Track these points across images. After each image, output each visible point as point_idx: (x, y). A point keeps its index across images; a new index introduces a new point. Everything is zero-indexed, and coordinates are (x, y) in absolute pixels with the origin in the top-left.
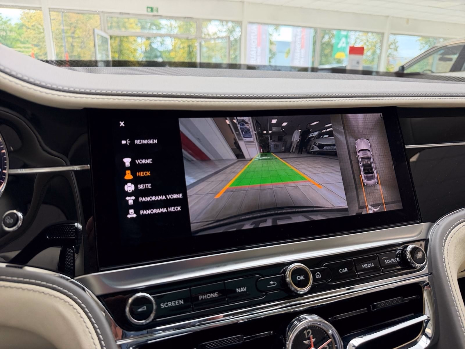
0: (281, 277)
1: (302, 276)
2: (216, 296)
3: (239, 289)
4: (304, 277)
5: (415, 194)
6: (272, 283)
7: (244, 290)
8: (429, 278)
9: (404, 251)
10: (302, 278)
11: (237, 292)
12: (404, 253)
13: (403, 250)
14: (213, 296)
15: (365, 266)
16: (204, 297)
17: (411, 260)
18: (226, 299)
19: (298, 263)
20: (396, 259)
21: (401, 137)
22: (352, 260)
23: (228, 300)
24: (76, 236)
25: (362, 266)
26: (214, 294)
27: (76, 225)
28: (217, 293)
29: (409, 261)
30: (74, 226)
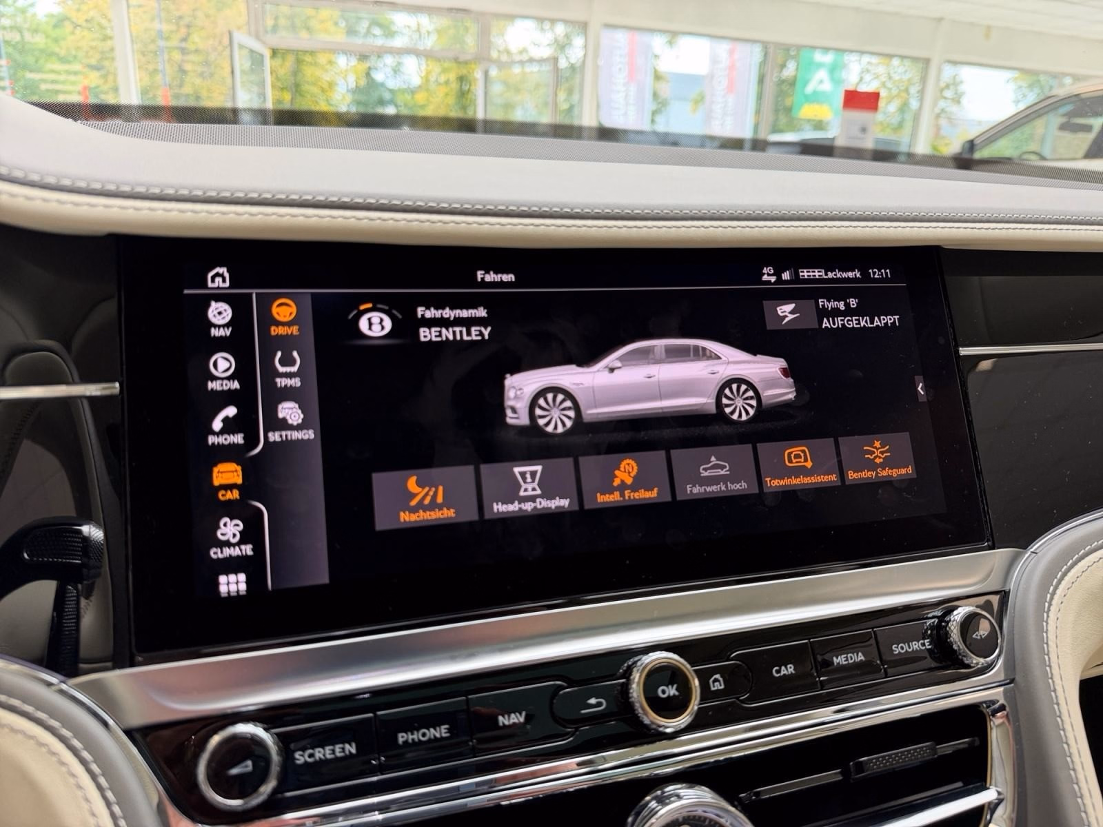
0: (619, 688)
1: (672, 687)
2: (444, 735)
3: (506, 716)
4: (677, 689)
5: (979, 473)
6: (593, 701)
7: (518, 719)
8: (1005, 692)
9: (944, 621)
10: (672, 691)
11: (501, 724)
12: (944, 626)
13: (941, 618)
14: (435, 736)
15: (840, 660)
16: (411, 737)
17: (961, 647)
18: (471, 743)
19: (663, 652)
20: (922, 641)
21: (950, 325)
22: (806, 643)
23: (473, 746)
24: (85, 560)
25: (833, 659)
26: (438, 729)
27: (86, 529)
28: (447, 726)
29: (955, 647)
30: (80, 532)
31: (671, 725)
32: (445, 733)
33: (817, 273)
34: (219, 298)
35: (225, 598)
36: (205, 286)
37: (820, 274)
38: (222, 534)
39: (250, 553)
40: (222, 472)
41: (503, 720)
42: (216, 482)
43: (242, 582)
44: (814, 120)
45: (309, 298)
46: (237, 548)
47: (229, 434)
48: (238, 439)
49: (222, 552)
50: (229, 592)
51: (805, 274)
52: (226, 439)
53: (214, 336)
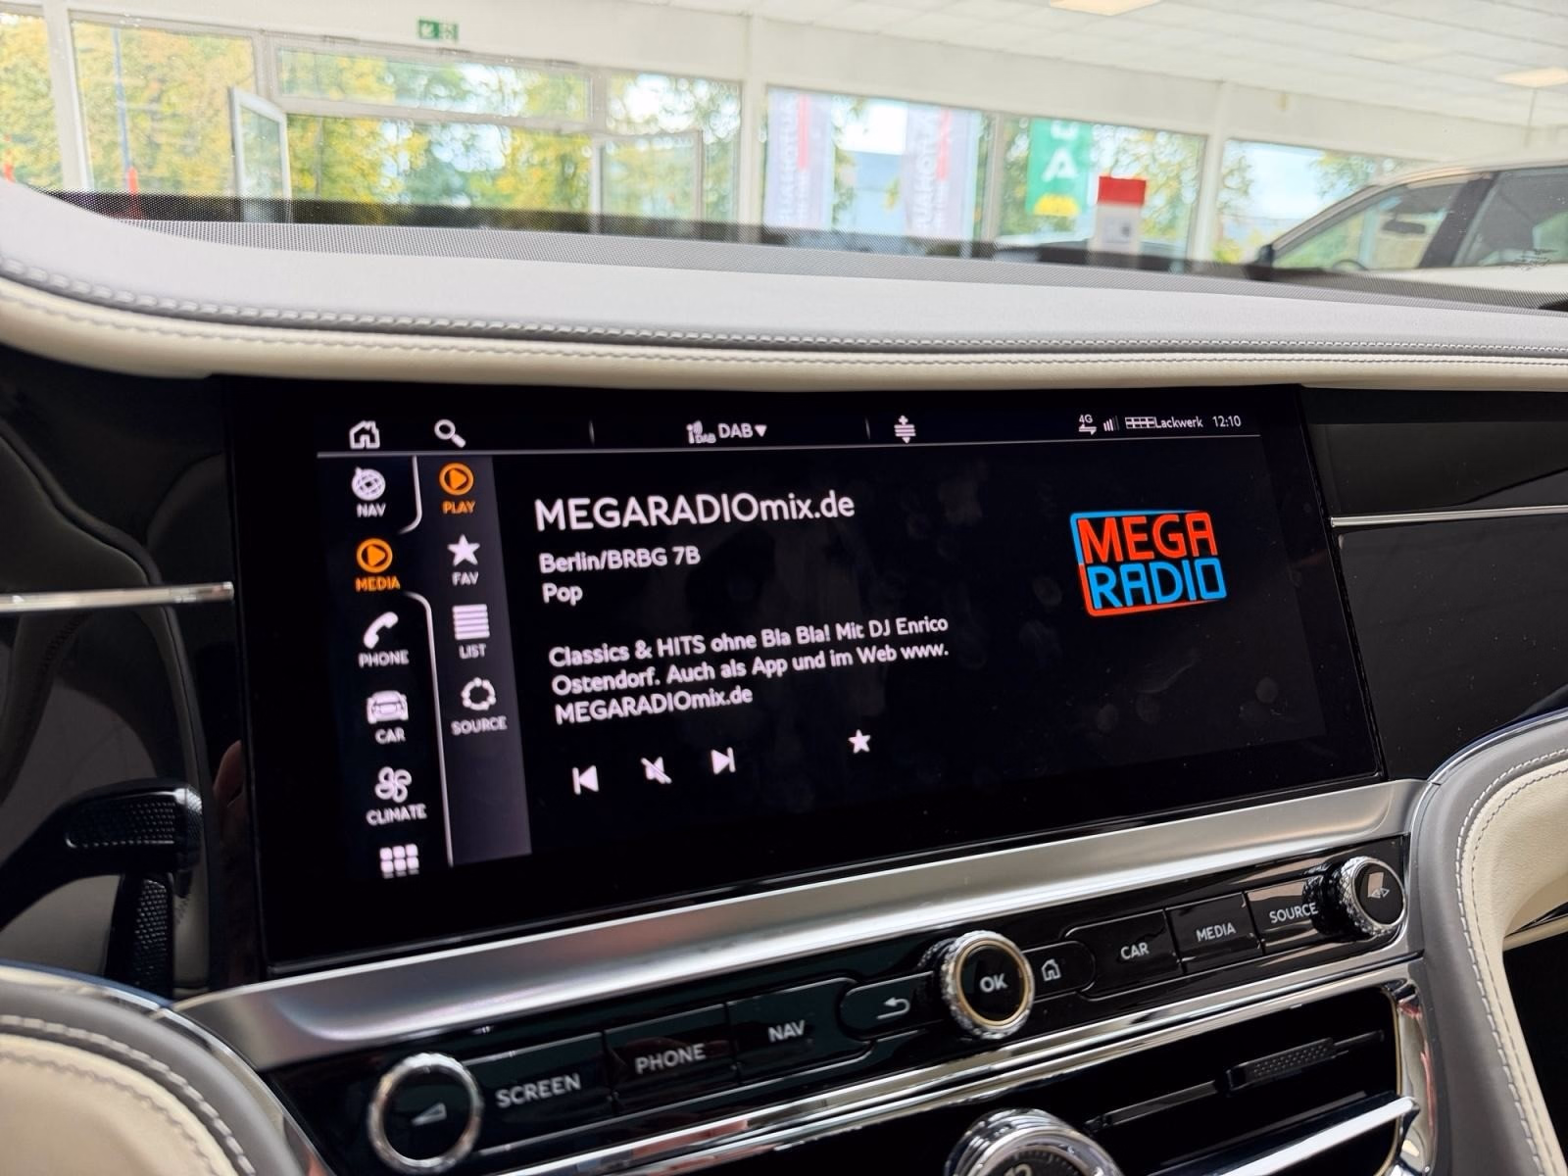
0: (925, 982)
1: (999, 978)
2: (698, 1058)
3: (779, 1028)
4: (1005, 980)
5: (1364, 682)
6: (892, 1002)
7: (795, 1031)
8: (1411, 970)
9: (1332, 878)
10: (998, 983)
11: (773, 1039)
12: (1333, 885)
13: (1328, 875)
14: (685, 1060)
15: (1204, 934)
16: (653, 1062)
17: (1358, 911)
18: (734, 1067)
19: (983, 931)
20: (1305, 906)
21: (1317, 488)
22: (1161, 913)
23: (738, 1070)
24: (179, 838)
25: (1195, 934)
26: (689, 1049)
27: (180, 794)
28: (700, 1045)
29: (1350, 911)
30: (172, 799)
31: (997, 1029)
32: (699, 1054)
33: (1148, 422)
34: (367, 463)
35: (390, 880)
36: (346, 447)
37: (1152, 423)
38: (384, 791)
39: (422, 815)
40: (380, 705)
41: (775, 1034)
42: (372, 719)
43: (412, 857)
44: (1055, 217)
45: (490, 460)
46: (404, 810)
47: (388, 652)
48: (400, 657)
49: (383, 816)
50: (395, 872)
51: (1132, 423)
52: (383, 659)
53: (362, 516)
